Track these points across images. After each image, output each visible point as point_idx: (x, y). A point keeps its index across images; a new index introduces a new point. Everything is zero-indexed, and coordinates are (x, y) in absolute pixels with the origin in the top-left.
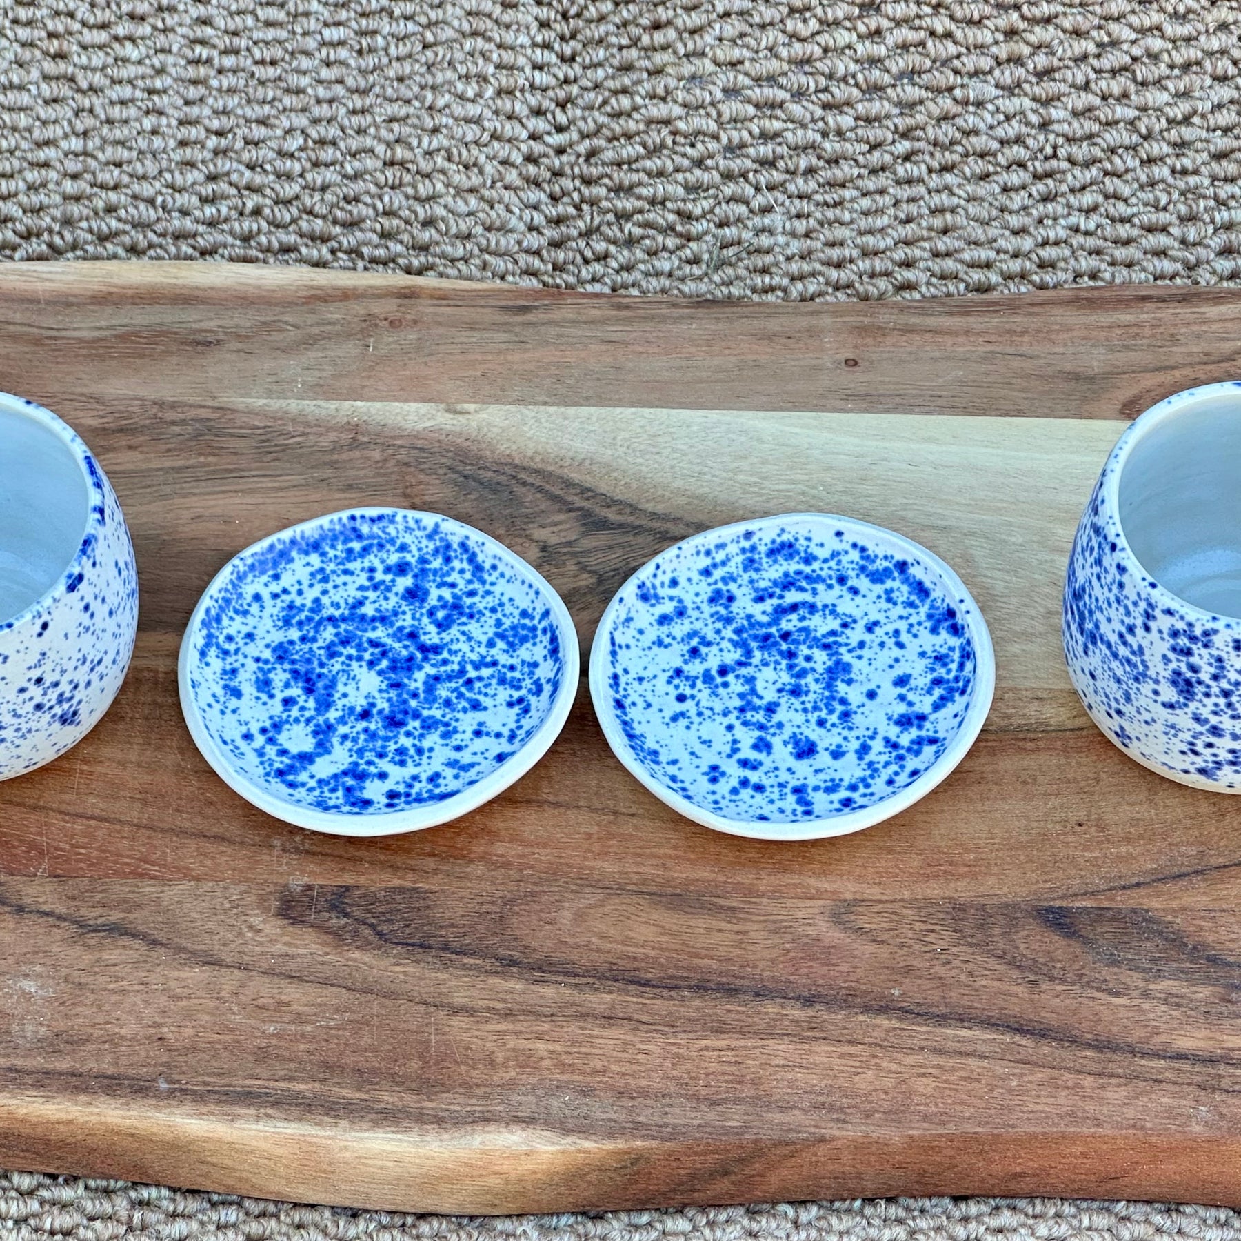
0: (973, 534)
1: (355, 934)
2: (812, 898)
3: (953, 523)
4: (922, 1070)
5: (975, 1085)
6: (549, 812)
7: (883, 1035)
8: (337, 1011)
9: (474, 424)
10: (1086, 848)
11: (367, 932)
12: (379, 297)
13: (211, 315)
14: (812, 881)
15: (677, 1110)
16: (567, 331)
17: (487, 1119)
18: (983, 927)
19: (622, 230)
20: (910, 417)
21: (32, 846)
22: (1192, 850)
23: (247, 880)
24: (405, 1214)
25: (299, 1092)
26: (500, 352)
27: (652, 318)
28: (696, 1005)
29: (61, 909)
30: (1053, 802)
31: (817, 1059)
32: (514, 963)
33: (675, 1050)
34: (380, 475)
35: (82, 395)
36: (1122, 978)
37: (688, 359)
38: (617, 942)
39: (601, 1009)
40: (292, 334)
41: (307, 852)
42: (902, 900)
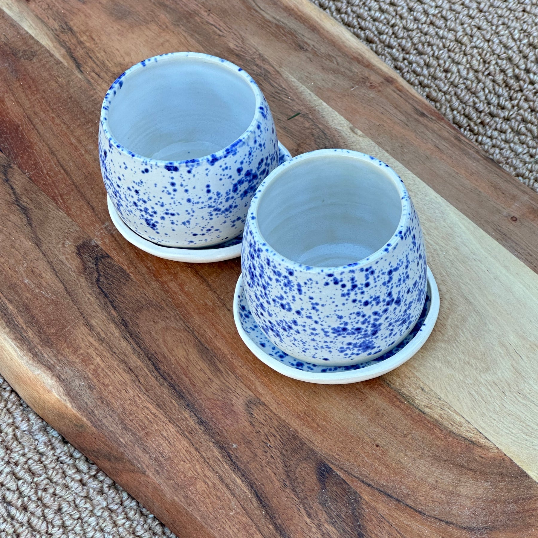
0: (477, 312)
1: (91, 273)
2: (250, 390)
3: (476, 303)
4: (207, 480)
5: (218, 502)
6: (204, 287)
7: (210, 456)
8: (53, 293)
9: (353, 139)
10: (368, 456)
11: (96, 275)
12: (378, 74)
13: (316, 40)
14: (257, 383)
15: (111, 419)
16: (427, 132)
17: (50, 368)
18: (294, 451)
19: (518, 126)
20: (510, 254)
21: (36, 164)
22: (406, 491)
23: (83, 228)
24: (10, 386)
25: (8, 308)
26: (395, 122)
27: (464, 150)
28: (164, 391)
29: (18, 190)
30: (379, 430)
31: (177, 444)
32: (126, 326)
33: (137, 399)
34: (300, 132)
35: (241, 35)
36: (319, 513)
37: (457, 173)
38: (167, 347)
39: (132, 364)
40: (334, 65)
41: (112, 234)
42: (279, 417)
